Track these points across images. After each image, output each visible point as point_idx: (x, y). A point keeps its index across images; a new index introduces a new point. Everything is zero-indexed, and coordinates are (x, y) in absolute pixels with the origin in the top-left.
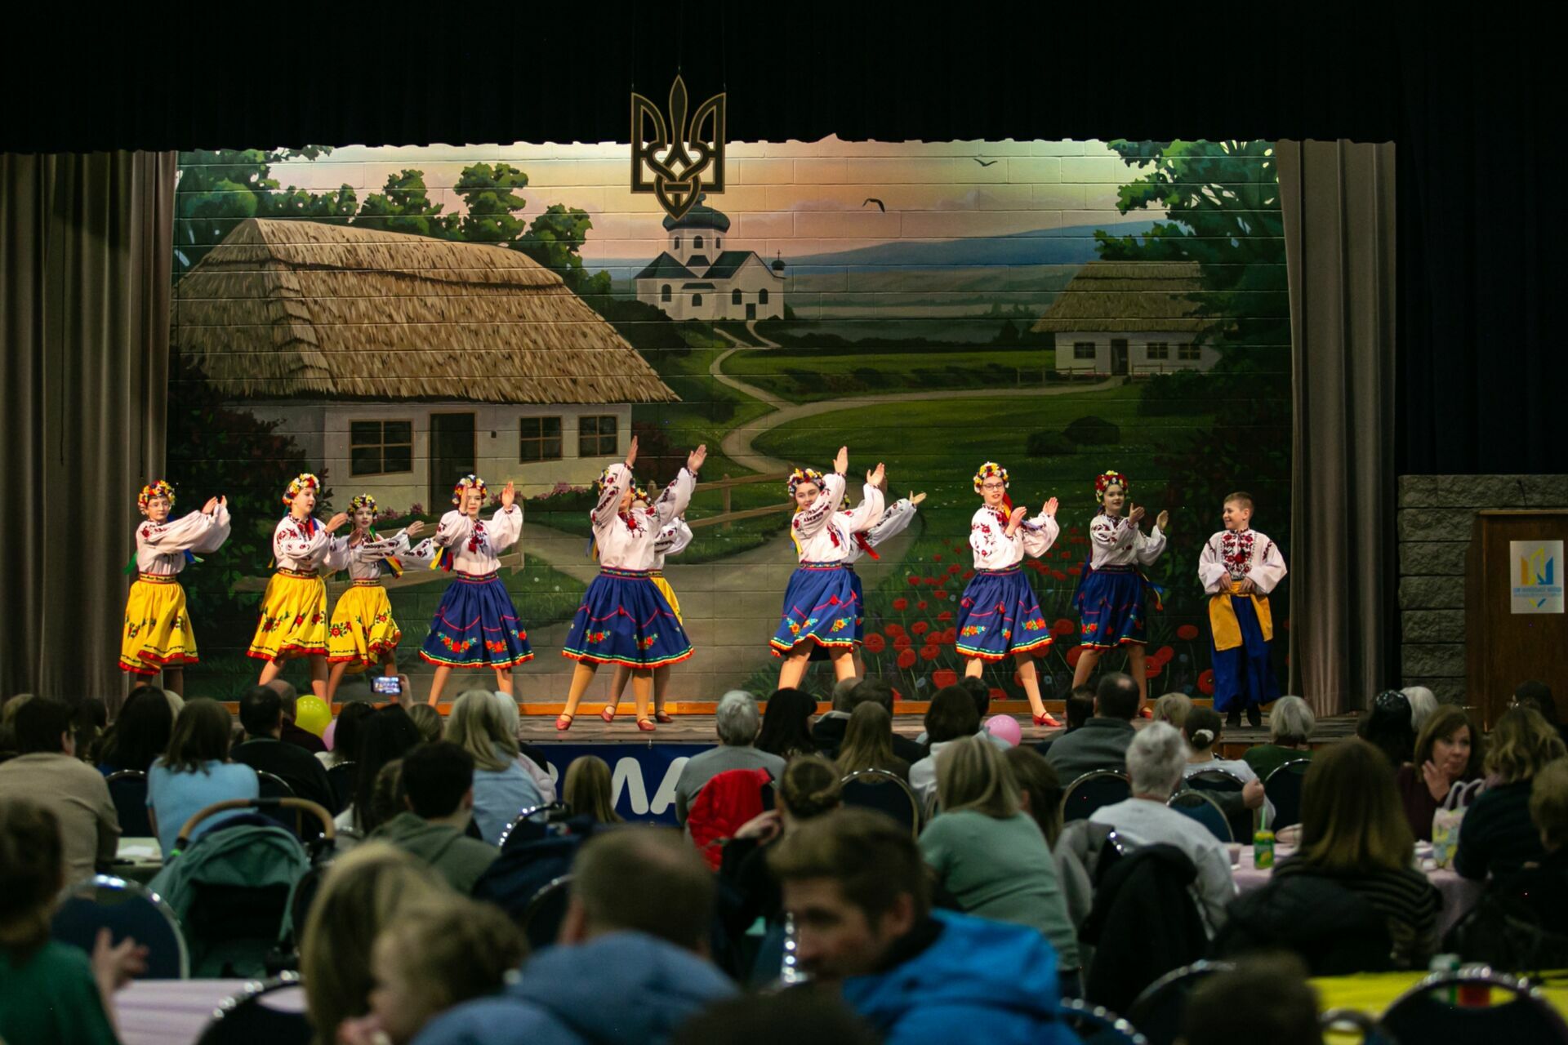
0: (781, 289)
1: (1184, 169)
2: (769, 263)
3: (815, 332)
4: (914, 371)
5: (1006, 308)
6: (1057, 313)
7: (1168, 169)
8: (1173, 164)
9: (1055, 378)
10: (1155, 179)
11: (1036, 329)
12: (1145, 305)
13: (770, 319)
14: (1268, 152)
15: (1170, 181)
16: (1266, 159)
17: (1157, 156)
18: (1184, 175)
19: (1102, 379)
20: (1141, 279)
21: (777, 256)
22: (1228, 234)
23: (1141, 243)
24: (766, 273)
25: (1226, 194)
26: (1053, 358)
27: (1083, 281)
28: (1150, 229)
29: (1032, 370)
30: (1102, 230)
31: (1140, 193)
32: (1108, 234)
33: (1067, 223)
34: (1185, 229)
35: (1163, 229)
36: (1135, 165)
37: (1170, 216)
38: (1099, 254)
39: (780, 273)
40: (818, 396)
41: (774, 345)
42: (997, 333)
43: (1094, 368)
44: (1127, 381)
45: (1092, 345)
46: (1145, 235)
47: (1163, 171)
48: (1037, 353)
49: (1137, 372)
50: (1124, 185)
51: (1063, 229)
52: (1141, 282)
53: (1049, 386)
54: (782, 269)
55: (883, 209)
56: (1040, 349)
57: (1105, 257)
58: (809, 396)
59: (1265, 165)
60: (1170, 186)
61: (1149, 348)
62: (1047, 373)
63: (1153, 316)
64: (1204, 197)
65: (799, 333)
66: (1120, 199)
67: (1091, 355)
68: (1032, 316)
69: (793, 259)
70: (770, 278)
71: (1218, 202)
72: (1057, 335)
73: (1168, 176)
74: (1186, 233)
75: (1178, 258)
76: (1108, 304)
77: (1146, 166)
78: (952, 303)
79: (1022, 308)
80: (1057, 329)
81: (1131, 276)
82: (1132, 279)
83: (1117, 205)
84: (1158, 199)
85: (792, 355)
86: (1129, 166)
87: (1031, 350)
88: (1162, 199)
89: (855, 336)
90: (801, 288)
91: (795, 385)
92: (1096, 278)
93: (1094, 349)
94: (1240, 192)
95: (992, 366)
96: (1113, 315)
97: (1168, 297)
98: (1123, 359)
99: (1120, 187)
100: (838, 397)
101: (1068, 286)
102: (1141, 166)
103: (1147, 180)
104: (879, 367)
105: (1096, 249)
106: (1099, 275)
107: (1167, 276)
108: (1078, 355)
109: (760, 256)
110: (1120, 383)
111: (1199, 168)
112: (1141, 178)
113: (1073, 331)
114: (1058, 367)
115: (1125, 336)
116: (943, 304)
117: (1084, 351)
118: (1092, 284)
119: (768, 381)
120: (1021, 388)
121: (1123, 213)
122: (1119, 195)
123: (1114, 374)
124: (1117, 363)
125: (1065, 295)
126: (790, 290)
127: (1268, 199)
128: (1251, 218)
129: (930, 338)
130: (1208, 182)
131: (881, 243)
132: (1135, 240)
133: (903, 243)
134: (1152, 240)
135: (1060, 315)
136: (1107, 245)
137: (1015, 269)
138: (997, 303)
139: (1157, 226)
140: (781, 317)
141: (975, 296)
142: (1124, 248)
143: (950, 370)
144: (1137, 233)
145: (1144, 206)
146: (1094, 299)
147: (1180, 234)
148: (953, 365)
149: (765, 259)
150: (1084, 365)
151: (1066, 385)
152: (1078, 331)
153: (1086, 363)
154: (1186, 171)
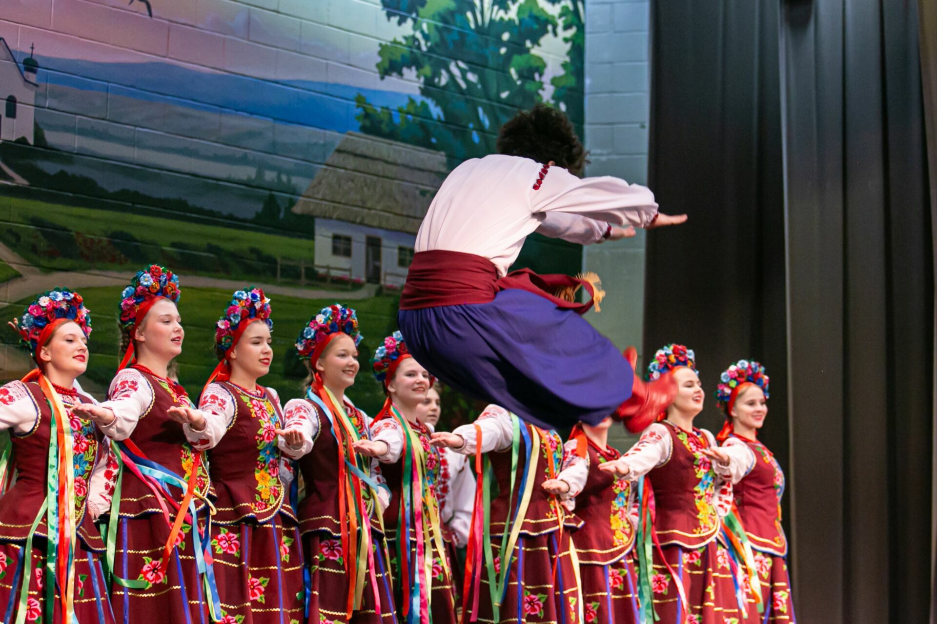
0: (33, 102)
1: (435, 37)
2: (20, 59)
3: (70, 170)
4: (173, 245)
5: (270, 176)
6: (318, 192)
7: (422, 32)
8: (429, 28)
9: (315, 278)
10: (410, 42)
11: (297, 209)
12: (398, 198)
13: (18, 141)
14: (506, 36)
15: (424, 48)
16: (504, 44)
17: (414, 15)
18: (437, 45)
19: (357, 285)
20: (395, 164)
21: (29, 51)
22: (471, 126)
23: (398, 120)
24: (16, 73)
25: (472, 77)
26: (312, 250)
27: (342, 156)
28: (404, 103)
29: (292, 263)
30: (363, 94)
31: (398, 58)
32: (368, 101)
33: (332, 78)
34: (436, 111)
35: (416, 107)
36: (395, 20)
37: (424, 92)
38: (360, 124)
39: (32, 77)
40: (68, 263)
41: (21, 181)
42: (259, 207)
43: (350, 270)
44: (379, 292)
45: (348, 239)
46: (400, 111)
47: (418, 35)
48: (295, 241)
49: (388, 281)
50: (384, 43)
51: (326, 85)
52: (395, 169)
53: (309, 286)
54: (35, 72)
55: (151, 15)
56: (300, 237)
57: (365, 129)
58: (58, 262)
59: (503, 51)
60: (424, 54)
61: (400, 253)
62: (306, 268)
63: (405, 213)
64: (452, 77)
65: (51, 168)
66: (379, 59)
67: (347, 253)
68: (294, 191)
69: (48, 59)
70: (20, 82)
71: (463, 85)
72: (317, 221)
73: (423, 42)
74: (435, 116)
75: (429, 146)
76: (365, 189)
77: (404, 25)
78: (217, 158)
79: (284, 178)
80: (317, 213)
81: (386, 158)
82: (387, 162)
83: (378, 65)
84: (414, 68)
85: (41, 200)
86: (389, 19)
87: (292, 236)
88: (417, 69)
89: (111, 184)
90: (54, 103)
91: (43, 244)
92: (356, 155)
93: (350, 244)
94: (482, 79)
95: (253, 251)
96: (369, 205)
97: (418, 192)
98: (377, 263)
99: (381, 45)
100: (90, 268)
101: (329, 160)
102: (400, 23)
103: (404, 42)
104: (136, 233)
105: (358, 118)
106: (358, 152)
107: (418, 165)
108: (336, 251)
109: (10, 48)
110: (373, 294)
111: (449, 38)
112: (400, 39)
113: (331, 218)
114: (317, 262)
115: (380, 233)
116: (208, 158)
117: (342, 246)
118: (351, 162)
119: (10, 231)
120: (282, 284)
121: (382, 78)
122: (380, 54)
123: (369, 280)
124: (371, 267)
125: (326, 170)
126: (42, 104)
127: (504, 91)
128: (491, 112)
129: (192, 202)
130: (456, 59)
131: (145, 61)
132: (390, 114)
133: (168, 66)
134: (406, 118)
135: (319, 196)
136: (367, 115)
137: (280, 126)
138: (261, 167)
139: (412, 101)
140: (31, 141)
141: (239, 152)
142: (381, 122)
143: (211, 249)
144: (394, 106)
145: (401, 74)
146: (353, 181)
147: (428, 116)
148: (215, 242)
149: (16, 52)
150: (339, 265)
151: (324, 288)
152: (339, 219)
153: (341, 262)
154: (437, 39)
